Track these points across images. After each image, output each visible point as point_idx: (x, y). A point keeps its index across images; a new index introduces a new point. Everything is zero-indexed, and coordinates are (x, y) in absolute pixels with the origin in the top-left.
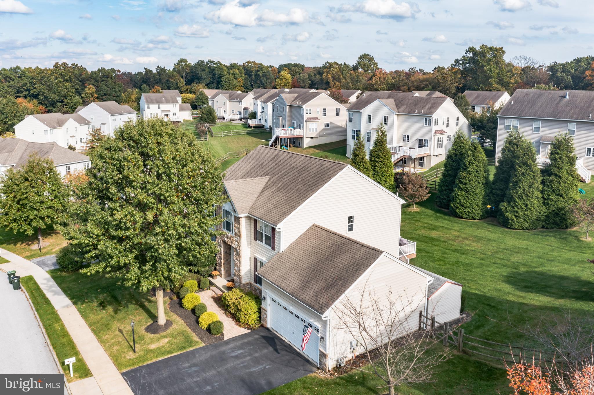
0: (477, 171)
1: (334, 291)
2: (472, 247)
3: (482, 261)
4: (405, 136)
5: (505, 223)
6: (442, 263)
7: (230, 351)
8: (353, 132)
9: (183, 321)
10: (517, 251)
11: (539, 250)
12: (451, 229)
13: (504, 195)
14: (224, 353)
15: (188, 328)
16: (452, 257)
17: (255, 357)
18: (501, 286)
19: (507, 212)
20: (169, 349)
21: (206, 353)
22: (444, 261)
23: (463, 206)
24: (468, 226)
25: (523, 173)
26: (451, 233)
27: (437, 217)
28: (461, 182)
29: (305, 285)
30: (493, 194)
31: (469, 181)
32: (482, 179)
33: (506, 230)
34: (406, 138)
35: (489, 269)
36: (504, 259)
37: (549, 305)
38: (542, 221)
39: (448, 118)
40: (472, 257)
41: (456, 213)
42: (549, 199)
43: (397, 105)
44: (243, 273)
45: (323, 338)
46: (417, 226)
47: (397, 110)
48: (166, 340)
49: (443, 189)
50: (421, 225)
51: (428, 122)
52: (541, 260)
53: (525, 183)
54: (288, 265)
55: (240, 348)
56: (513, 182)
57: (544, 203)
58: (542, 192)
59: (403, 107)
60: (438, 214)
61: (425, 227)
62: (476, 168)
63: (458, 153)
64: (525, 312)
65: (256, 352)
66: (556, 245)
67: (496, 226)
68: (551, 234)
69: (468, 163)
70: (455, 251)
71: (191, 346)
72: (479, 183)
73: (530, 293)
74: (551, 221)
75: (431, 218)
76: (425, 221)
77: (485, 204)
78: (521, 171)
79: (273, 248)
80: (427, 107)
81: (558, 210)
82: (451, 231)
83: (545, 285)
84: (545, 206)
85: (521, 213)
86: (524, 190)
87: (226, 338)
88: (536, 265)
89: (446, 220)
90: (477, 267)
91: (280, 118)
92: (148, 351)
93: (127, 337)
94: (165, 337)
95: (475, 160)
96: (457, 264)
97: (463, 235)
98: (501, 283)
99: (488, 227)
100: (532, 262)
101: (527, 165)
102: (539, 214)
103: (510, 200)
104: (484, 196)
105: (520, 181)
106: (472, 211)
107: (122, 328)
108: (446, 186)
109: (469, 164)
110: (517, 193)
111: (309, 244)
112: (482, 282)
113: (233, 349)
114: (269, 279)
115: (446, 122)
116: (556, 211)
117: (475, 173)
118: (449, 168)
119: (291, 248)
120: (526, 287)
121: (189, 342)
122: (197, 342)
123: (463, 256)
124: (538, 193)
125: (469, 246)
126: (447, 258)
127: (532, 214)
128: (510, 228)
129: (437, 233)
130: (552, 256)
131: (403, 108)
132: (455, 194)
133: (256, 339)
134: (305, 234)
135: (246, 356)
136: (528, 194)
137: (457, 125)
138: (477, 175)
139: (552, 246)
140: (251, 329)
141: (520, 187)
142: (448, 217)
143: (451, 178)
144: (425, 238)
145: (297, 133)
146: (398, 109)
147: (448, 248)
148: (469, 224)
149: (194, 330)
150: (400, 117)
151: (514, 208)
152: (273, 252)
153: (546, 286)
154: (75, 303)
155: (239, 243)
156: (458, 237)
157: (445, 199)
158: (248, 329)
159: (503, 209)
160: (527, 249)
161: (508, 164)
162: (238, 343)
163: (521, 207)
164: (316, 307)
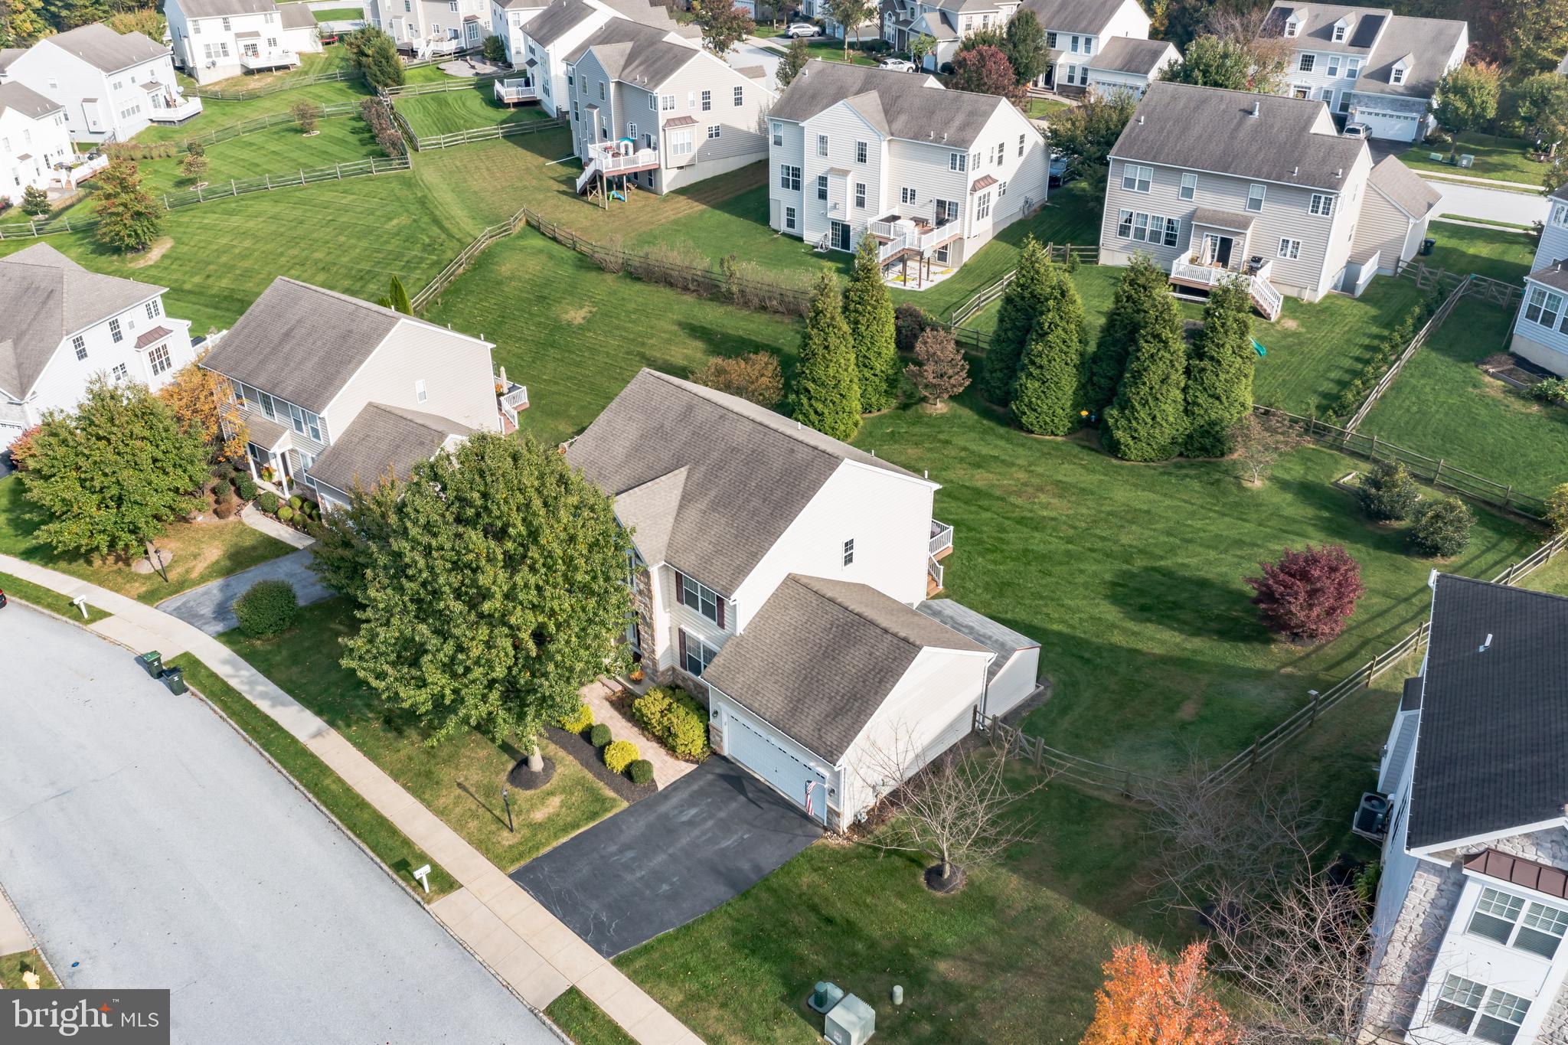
0: (1064, 342)
1: (847, 721)
2: (1052, 510)
3: (1070, 547)
4: (905, 190)
5: (1113, 449)
6: (998, 556)
7: (676, 812)
8: (785, 171)
9: (571, 758)
10: (1132, 516)
11: (1170, 514)
12: (1013, 464)
13: (1113, 392)
14: (665, 817)
15: (586, 772)
16: (1015, 538)
17: (721, 820)
18: (1101, 608)
19: (1118, 429)
20: (569, 819)
21: (637, 821)
22: (1002, 551)
23: (1035, 410)
24: (1044, 454)
25: (1152, 356)
26: (1012, 475)
27: (985, 432)
28: (1033, 363)
29: (796, 706)
30: (1094, 384)
31: (1050, 361)
32: (1074, 356)
33: (1114, 461)
34: (908, 195)
35: (1082, 567)
36: (1109, 540)
37: (1177, 653)
38: (1180, 444)
39: (1001, 146)
40: (1051, 535)
41: (1020, 422)
42: (1195, 403)
43: (886, 112)
44: (658, 655)
45: (833, 791)
46: (947, 456)
47: (887, 127)
48: (555, 801)
49: (997, 367)
50: (953, 453)
51: (958, 162)
52: (1172, 539)
53: (1153, 377)
54: (756, 663)
55: (691, 802)
56: (1132, 372)
57: (1186, 411)
58: (1185, 390)
59: (902, 119)
60: (985, 422)
61: (962, 460)
62: (1064, 335)
63: (1027, 294)
64: (1138, 669)
65: (720, 809)
66: (1200, 502)
67: (1097, 451)
68: (1193, 472)
69: (1046, 325)
70: (1021, 521)
71: (606, 810)
72: (1067, 364)
73: (1148, 624)
74: (1196, 445)
75: (973, 435)
76: (962, 443)
77: (1076, 406)
78: (1148, 351)
79: (721, 625)
80: (957, 123)
81: (1209, 424)
82: (1014, 469)
83: (1174, 603)
84: (1187, 415)
85: (1143, 432)
86: (1151, 389)
87: (661, 787)
88: (1162, 553)
89: (1001, 437)
90: (1061, 564)
91: (595, 112)
92: (536, 827)
93: (483, 801)
94: (551, 793)
95: (1061, 318)
96: (1025, 556)
97: (1035, 481)
98: (1102, 602)
99: (1081, 456)
100: (1156, 545)
101: (1161, 341)
102: (1174, 432)
103: (1125, 405)
104: (1076, 390)
105: (1145, 370)
106: (1053, 421)
107: (461, 780)
108: (1002, 360)
109: (1049, 327)
110: (1138, 393)
111: (787, 619)
112: (1069, 602)
113: (682, 807)
114: (728, 692)
115: (996, 155)
116: (1207, 427)
117: (1061, 344)
118: (1008, 326)
119: (754, 625)
120: (1143, 608)
121: (602, 803)
122: (614, 800)
123: (1036, 534)
124: (1178, 392)
125: (1046, 508)
126: (1008, 543)
127: (1162, 433)
128: (1122, 459)
129: (986, 475)
130: (1190, 530)
131: (901, 122)
132: (1021, 385)
133: (711, 784)
134: (775, 595)
135: (705, 820)
136: (1159, 396)
137: (1021, 153)
138: (1064, 348)
139: (1192, 504)
140: (697, 762)
141: (1144, 384)
142: (1006, 429)
143: (1013, 347)
144: (964, 490)
145: (645, 159)
146: (890, 122)
147: (1009, 515)
148: (1046, 450)
149: (599, 776)
150: (893, 144)
151: (1130, 422)
152: (721, 631)
153: (1176, 605)
154: (332, 723)
155: (650, 608)
156: (1025, 484)
157: (999, 388)
158: (692, 762)
159: (1111, 421)
160: (1148, 512)
161: (1125, 327)
162: (684, 794)
163: (1144, 420)
164: (822, 751)
